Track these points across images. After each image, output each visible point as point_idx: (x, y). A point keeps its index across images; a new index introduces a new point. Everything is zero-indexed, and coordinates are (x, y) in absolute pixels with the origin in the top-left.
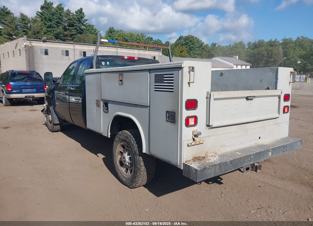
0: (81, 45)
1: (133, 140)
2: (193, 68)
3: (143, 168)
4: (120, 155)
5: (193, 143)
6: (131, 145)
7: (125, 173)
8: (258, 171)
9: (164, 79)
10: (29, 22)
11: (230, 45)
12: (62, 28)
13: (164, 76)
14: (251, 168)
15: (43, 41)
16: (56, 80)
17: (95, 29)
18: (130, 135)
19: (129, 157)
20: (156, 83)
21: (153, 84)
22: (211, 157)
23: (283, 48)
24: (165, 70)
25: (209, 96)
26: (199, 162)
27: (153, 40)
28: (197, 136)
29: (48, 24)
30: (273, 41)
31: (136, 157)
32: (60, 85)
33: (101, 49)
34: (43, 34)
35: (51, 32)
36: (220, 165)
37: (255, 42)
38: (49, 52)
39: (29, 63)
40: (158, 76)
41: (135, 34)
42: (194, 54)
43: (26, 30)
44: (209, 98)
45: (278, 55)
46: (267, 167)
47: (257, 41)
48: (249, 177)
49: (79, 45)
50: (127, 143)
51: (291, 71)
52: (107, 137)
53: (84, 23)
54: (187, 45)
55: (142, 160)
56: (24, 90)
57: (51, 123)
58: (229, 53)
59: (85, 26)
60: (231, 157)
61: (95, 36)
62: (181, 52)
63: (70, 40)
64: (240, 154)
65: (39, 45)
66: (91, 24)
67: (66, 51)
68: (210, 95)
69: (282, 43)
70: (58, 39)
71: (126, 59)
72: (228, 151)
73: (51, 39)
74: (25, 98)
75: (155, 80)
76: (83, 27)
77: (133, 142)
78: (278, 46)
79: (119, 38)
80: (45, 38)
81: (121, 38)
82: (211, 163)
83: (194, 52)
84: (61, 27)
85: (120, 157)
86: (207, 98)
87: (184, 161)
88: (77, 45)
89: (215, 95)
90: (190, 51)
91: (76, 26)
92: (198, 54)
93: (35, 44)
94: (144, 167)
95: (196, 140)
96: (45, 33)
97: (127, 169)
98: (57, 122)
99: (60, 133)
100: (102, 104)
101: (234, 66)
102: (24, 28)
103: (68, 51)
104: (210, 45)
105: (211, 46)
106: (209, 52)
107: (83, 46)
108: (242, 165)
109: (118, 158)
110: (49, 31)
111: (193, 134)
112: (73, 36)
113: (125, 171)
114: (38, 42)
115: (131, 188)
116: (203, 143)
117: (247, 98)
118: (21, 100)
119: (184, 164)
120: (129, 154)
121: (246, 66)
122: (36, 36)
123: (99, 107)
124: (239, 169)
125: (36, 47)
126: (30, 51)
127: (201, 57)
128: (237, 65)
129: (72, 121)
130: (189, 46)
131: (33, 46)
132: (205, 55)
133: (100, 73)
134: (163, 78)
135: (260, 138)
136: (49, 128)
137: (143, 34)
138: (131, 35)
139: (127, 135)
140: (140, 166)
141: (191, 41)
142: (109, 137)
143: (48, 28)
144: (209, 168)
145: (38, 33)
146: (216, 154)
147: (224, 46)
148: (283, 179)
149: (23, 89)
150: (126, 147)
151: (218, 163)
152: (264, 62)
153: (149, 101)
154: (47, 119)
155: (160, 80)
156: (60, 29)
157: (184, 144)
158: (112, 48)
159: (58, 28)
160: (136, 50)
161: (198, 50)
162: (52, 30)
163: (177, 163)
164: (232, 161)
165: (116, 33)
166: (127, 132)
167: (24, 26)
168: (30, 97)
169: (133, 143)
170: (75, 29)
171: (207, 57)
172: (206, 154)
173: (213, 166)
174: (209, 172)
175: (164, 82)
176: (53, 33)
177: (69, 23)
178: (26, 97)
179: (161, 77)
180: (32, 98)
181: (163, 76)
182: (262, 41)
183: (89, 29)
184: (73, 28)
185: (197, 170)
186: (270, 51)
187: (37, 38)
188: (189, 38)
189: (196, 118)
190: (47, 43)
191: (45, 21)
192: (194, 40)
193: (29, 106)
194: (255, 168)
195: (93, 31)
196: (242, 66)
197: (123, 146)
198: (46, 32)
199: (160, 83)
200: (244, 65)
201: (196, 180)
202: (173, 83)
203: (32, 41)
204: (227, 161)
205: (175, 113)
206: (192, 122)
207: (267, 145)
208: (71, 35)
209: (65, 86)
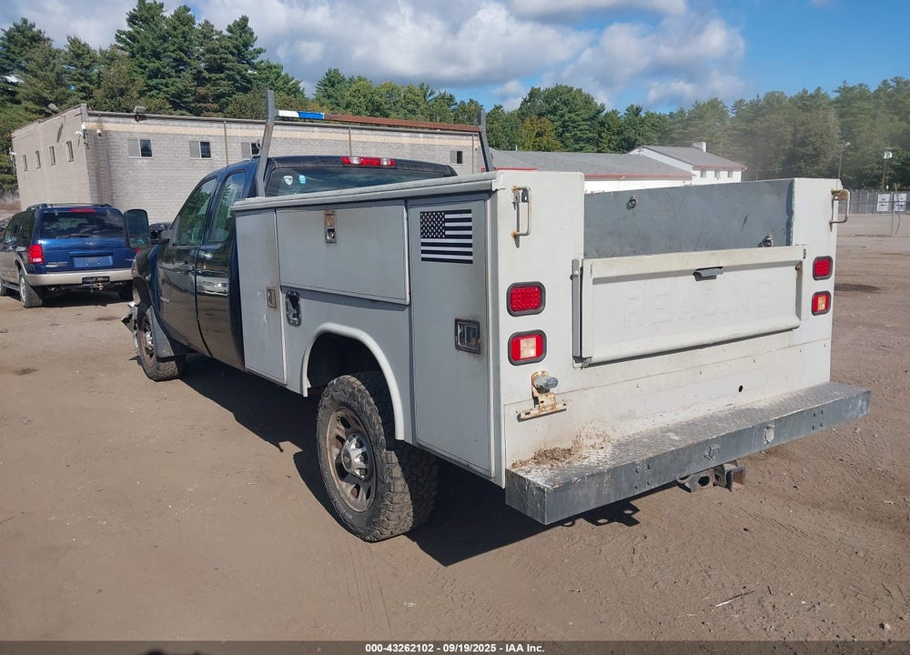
0: (244, 126)
1: (370, 404)
2: (525, 191)
3: (400, 485)
4: (337, 447)
5: (535, 412)
6: (363, 417)
7: (353, 499)
8: (735, 485)
9: (447, 224)
10: (94, 61)
11: (682, 111)
12: (190, 77)
13: (447, 216)
14: (714, 480)
15: (135, 117)
16: (160, 232)
17: (287, 75)
18: (363, 387)
19: (360, 451)
20: (424, 237)
21: (418, 239)
22: (592, 450)
23: (841, 116)
24: (448, 199)
25: (577, 273)
26: (552, 466)
27: (456, 104)
28: (547, 391)
29: (150, 65)
30: (811, 95)
31: (378, 453)
32: (170, 246)
33: (304, 133)
34: (135, 95)
35: (160, 90)
36: (614, 472)
37: (756, 98)
38: (154, 148)
39: (98, 182)
40: (430, 217)
41: (403, 87)
42: (577, 140)
43: (87, 84)
44: (577, 278)
45: (825, 136)
46: (773, 472)
47: (761, 97)
48: (715, 502)
49: (238, 126)
50: (355, 412)
51: (835, 189)
52: (301, 396)
53: (255, 61)
54: (555, 115)
55: (395, 459)
56: (78, 262)
57: (151, 356)
58: (680, 133)
59: (256, 68)
60: (649, 447)
61: (286, 97)
62: (539, 135)
63: (216, 111)
64: (676, 438)
65: (123, 128)
66: (273, 62)
67: (203, 143)
68: (582, 269)
69: (837, 98)
70: (181, 108)
71: (356, 166)
72: (642, 429)
73: (161, 108)
74: (83, 283)
75: (422, 228)
76: (250, 72)
77: (369, 408)
78: (824, 109)
79: (355, 100)
80: (139, 107)
81: (362, 99)
82: (587, 468)
83: (575, 135)
84: (187, 74)
85: (336, 451)
86: (572, 277)
87: (507, 464)
88: (233, 126)
89: (600, 267)
90: (563, 132)
91: (229, 69)
92: (588, 140)
93: (113, 125)
94: (402, 481)
95: (542, 402)
96: (142, 93)
97: (358, 487)
98: (167, 351)
99: (179, 385)
100: (282, 298)
101: (693, 172)
102: (81, 81)
103: (207, 144)
104: (622, 112)
105: (625, 114)
106: (619, 133)
107: (251, 126)
108: (684, 470)
109: (330, 455)
110: (153, 86)
111: (533, 384)
112: (223, 100)
113: (352, 492)
114: (121, 120)
115: (371, 542)
116: (565, 410)
117: (698, 275)
118: (73, 289)
119: (507, 471)
120: (360, 445)
121: (730, 171)
122: (116, 101)
123: (275, 307)
124: (676, 481)
125: (115, 135)
126: (98, 146)
127: (596, 149)
128: (703, 170)
129: (207, 348)
130: (562, 116)
131: (106, 132)
132: (610, 141)
133: (275, 209)
134: (444, 222)
135: (741, 389)
136: (148, 372)
137: (425, 87)
138: (391, 91)
139: (354, 388)
140: (392, 478)
141: (565, 103)
142: (306, 395)
143: (150, 78)
144: (580, 484)
145: (122, 93)
146: (606, 439)
147: (665, 115)
148: (816, 505)
149: (75, 259)
150: (353, 424)
151: (608, 467)
152: (783, 158)
153: (408, 291)
154: (139, 343)
155: (434, 228)
156: (184, 81)
157: (508, 414)
158: (335, 130)
159: (180, 77)
160: (404, 134)
161: (587, 127)
162: (162, 84)
163: (489, 471)
164: (651, 459)
165: (347, 85)
166: (353, 379)
167: (81, 74)
168: (96, 280)
169: (368, 412)
170: (229, 78)
171: (614, 149)
172: (576, 442)
173: (593, 475)
174: (581, 493)
175: (447, 233)
176: (167, 93)
177: (210, 63)
178: (85, 280)
179: (437, 220)
180: (102, 282)
181: (443, 216)
182: (777, 95)
183: (268, 78)
184: (223, 75)
185: (543, 490)
186: (800, 125)
187: (119, 108)
188: (558, 94)
189: (540, 338)
190: (148, 121)
191: (142, 60)
192: (573, 98)
193: (96, 305)
194: (726, 479)
195: (282, 82)
196: (717, 171)
197: (344, 421)
198: (146, 88)
199: (437, 237)
200: (724, 169)
201: (543, 518)
202: (469, 237)
203: (103, 118)
204: (637, 461)
205: (478, 323)
206: (528, 349)
207: (761, 410)
208: (217, 98)
209: (183, 247)
